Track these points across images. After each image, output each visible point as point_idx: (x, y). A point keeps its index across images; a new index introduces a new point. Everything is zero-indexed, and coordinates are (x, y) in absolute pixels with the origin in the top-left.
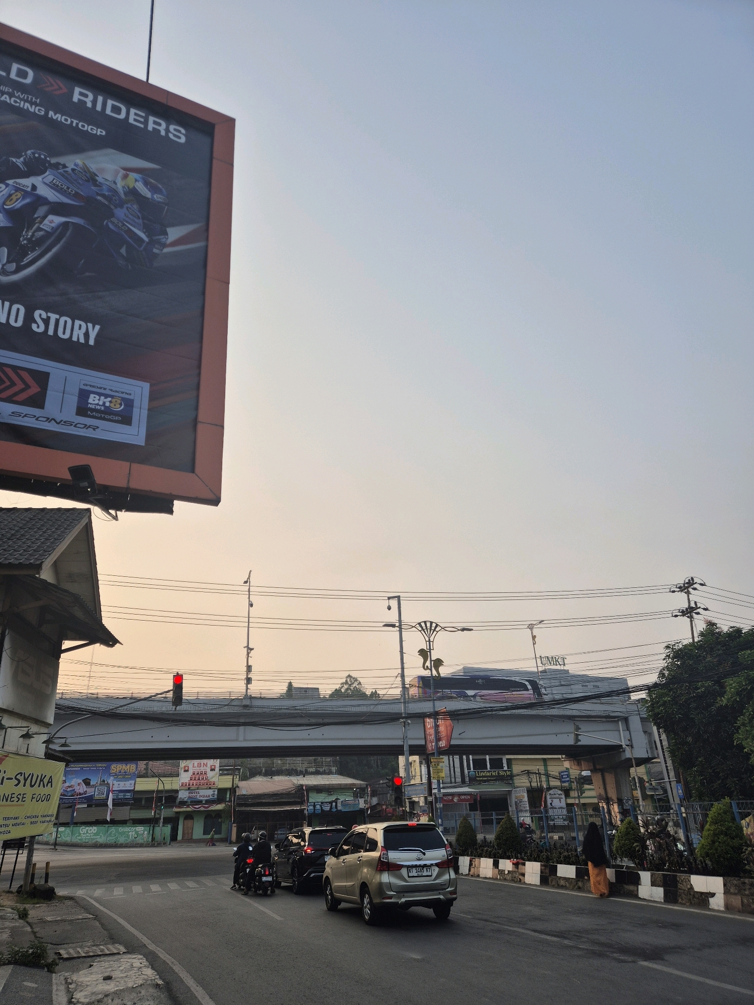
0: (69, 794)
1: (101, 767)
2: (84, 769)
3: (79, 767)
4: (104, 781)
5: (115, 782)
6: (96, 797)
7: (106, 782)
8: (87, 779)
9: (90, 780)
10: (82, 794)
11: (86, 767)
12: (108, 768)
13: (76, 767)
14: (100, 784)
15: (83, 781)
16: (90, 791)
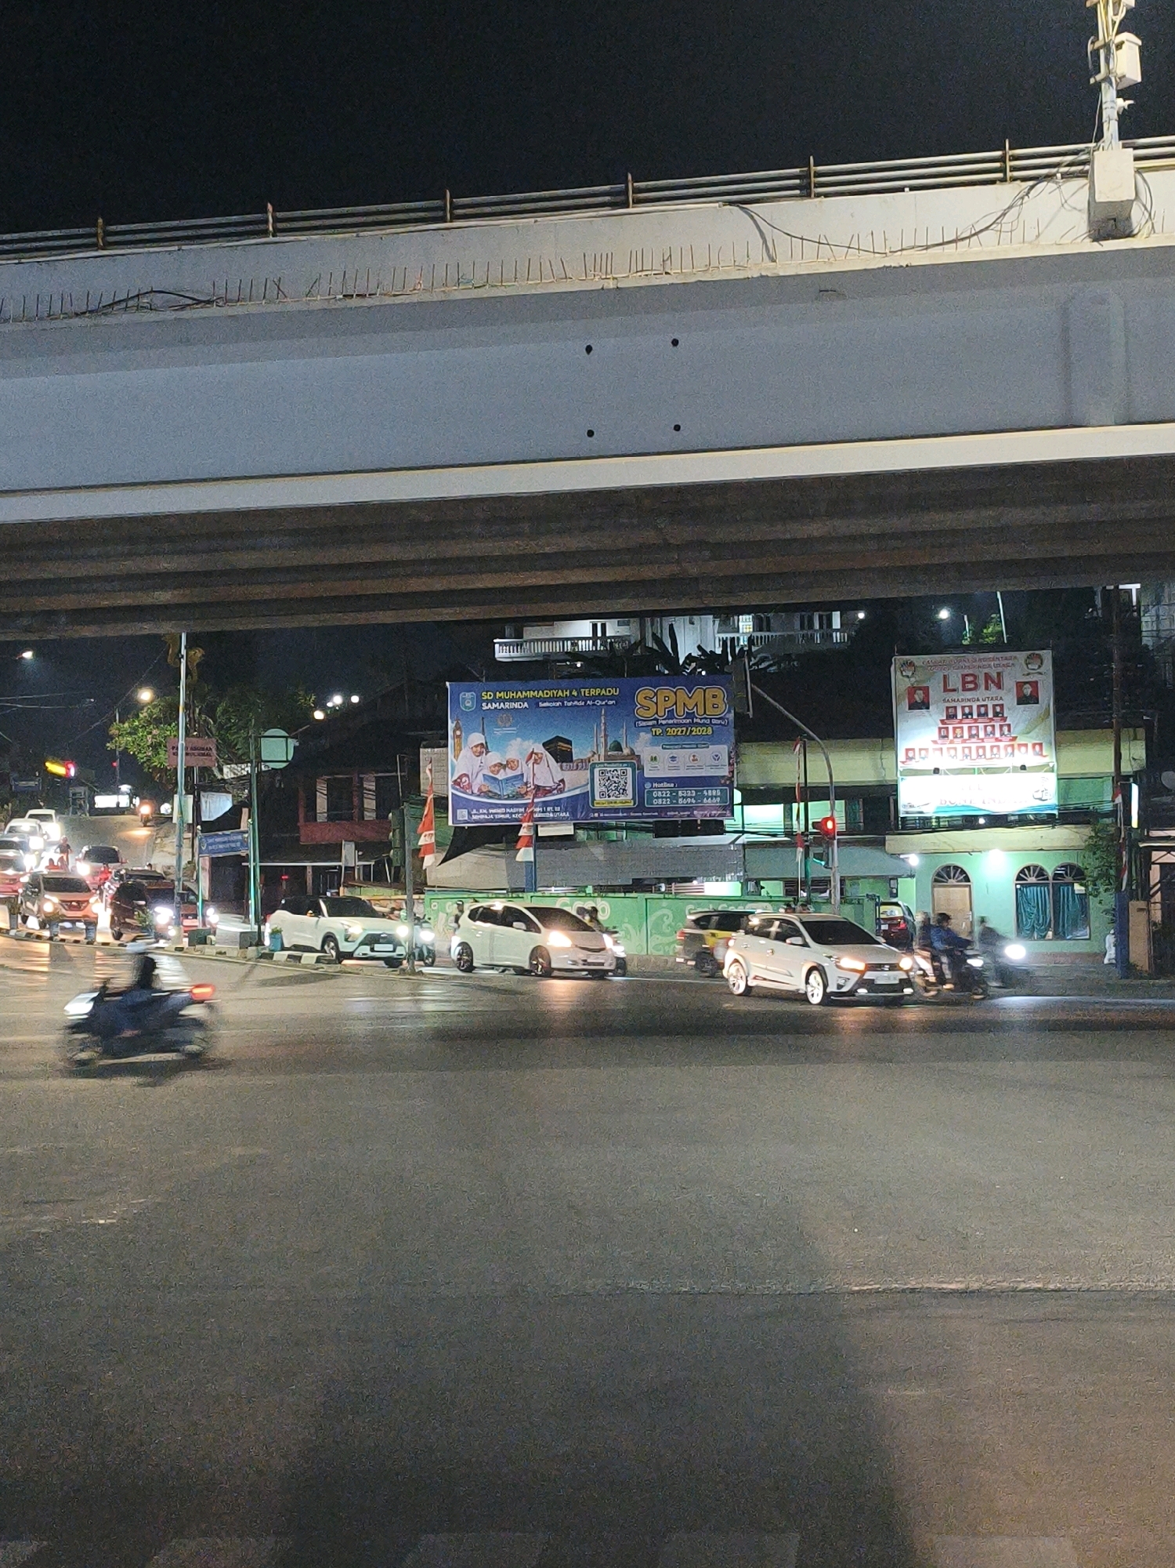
0: (508, 791)
1: (602, 698)
2: (541, 705)
3: (526, 699)
4: (618, 747)
5: (657, 750)
6: (600, 801)
7: (626, 751)
8: (558, 739)
9: (569, 742)
10: (549, 792)
11: (550, 700)
12: (626, 702)
13: (512, 700)
14: (607, 757)
15: (544, 745)
16: (575, 781)
